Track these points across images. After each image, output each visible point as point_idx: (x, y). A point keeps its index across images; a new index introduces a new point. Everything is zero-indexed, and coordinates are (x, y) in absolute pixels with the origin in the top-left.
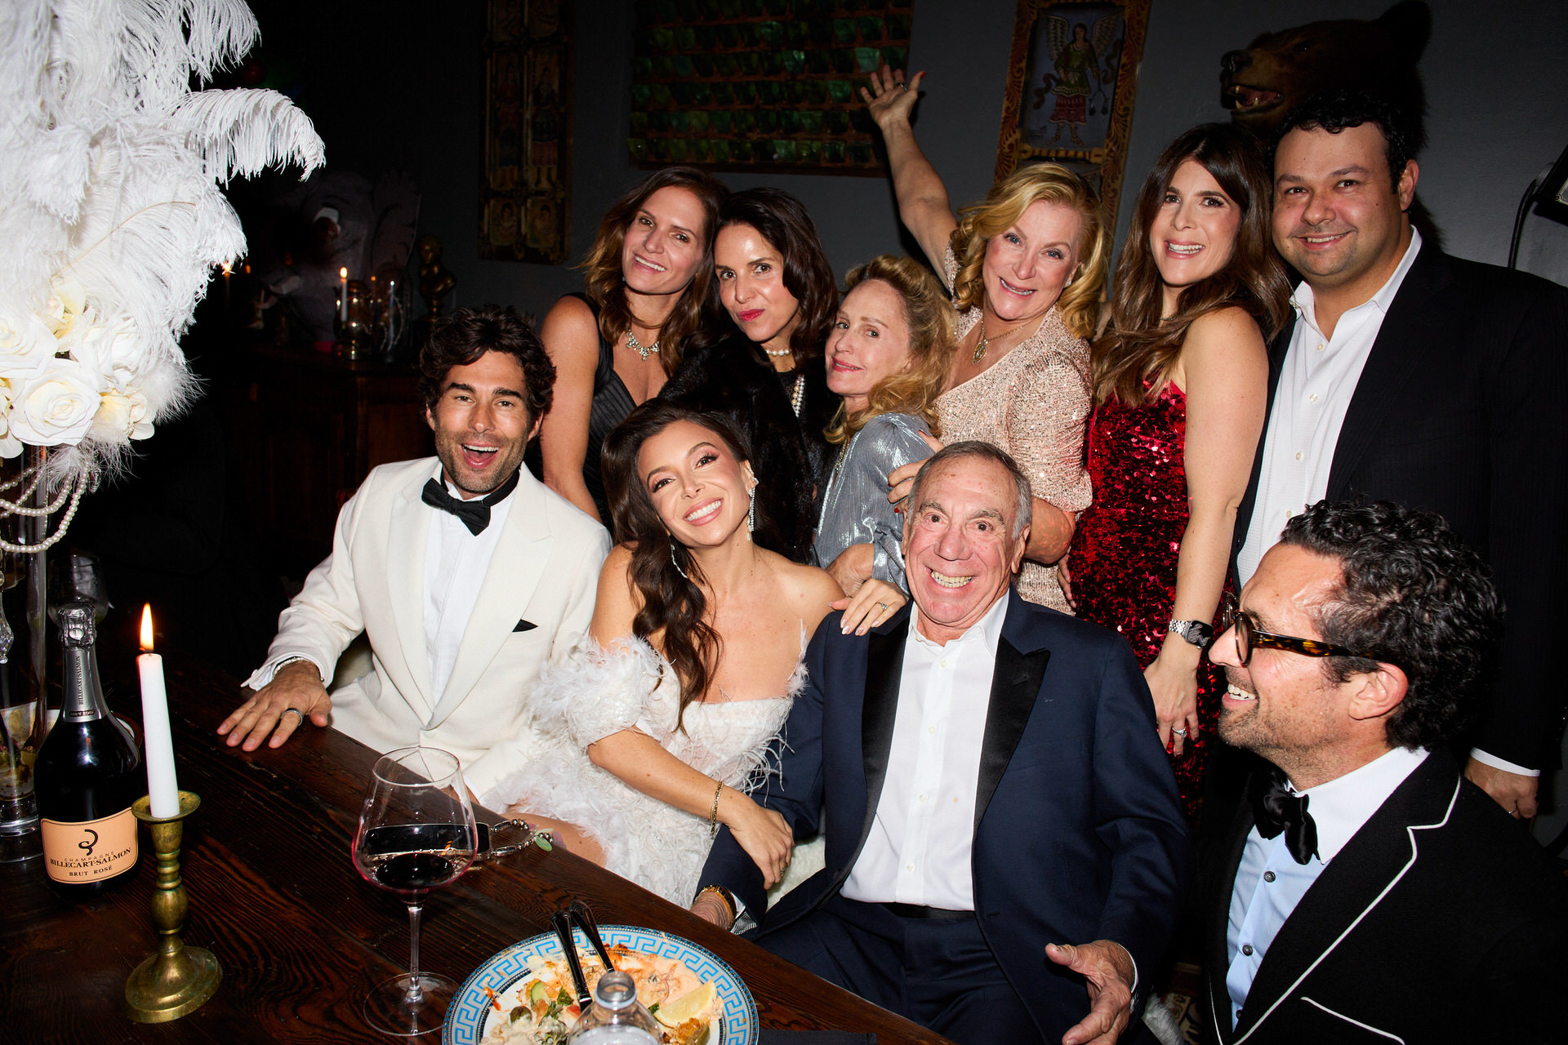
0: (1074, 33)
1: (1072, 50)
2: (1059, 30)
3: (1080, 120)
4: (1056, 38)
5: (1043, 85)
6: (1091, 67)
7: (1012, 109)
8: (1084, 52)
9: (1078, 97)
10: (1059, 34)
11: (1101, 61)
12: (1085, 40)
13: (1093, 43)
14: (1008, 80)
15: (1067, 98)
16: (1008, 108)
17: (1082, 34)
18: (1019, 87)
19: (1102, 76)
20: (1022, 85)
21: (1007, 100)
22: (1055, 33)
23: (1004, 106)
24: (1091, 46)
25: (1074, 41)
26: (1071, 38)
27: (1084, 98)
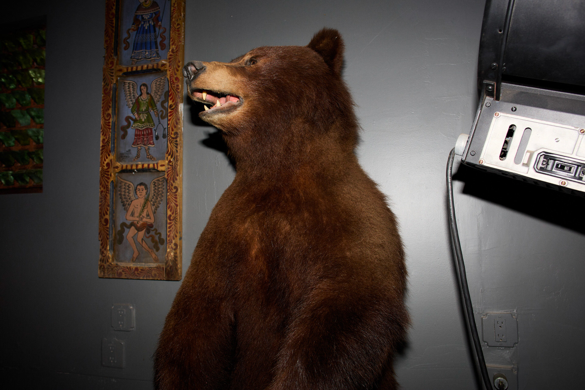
0: (141, 90)
1: (140, 100)
2: (131, 89)
3: (150, 144)
4: (130, 94)
5: (125, 123)
6: (154, 110)
7: (106, 140)
8: (147, 101)
9: (147, 129)
10: (132, 91)
11: (159, 105)
12: (148, 93)
13: (152, 95)
14: (102, 122)
15: (141, 131)
16: (104, 140)
17: (145, 90)
18: (109, 126)
19: (160, 114)
20: (111, 124)
21: (103, 135)
22: (129, 91)
23: (101, 139)
24: (151, 96)
25: (141, 95)
26: (139, 93)
27: (151, 129)
